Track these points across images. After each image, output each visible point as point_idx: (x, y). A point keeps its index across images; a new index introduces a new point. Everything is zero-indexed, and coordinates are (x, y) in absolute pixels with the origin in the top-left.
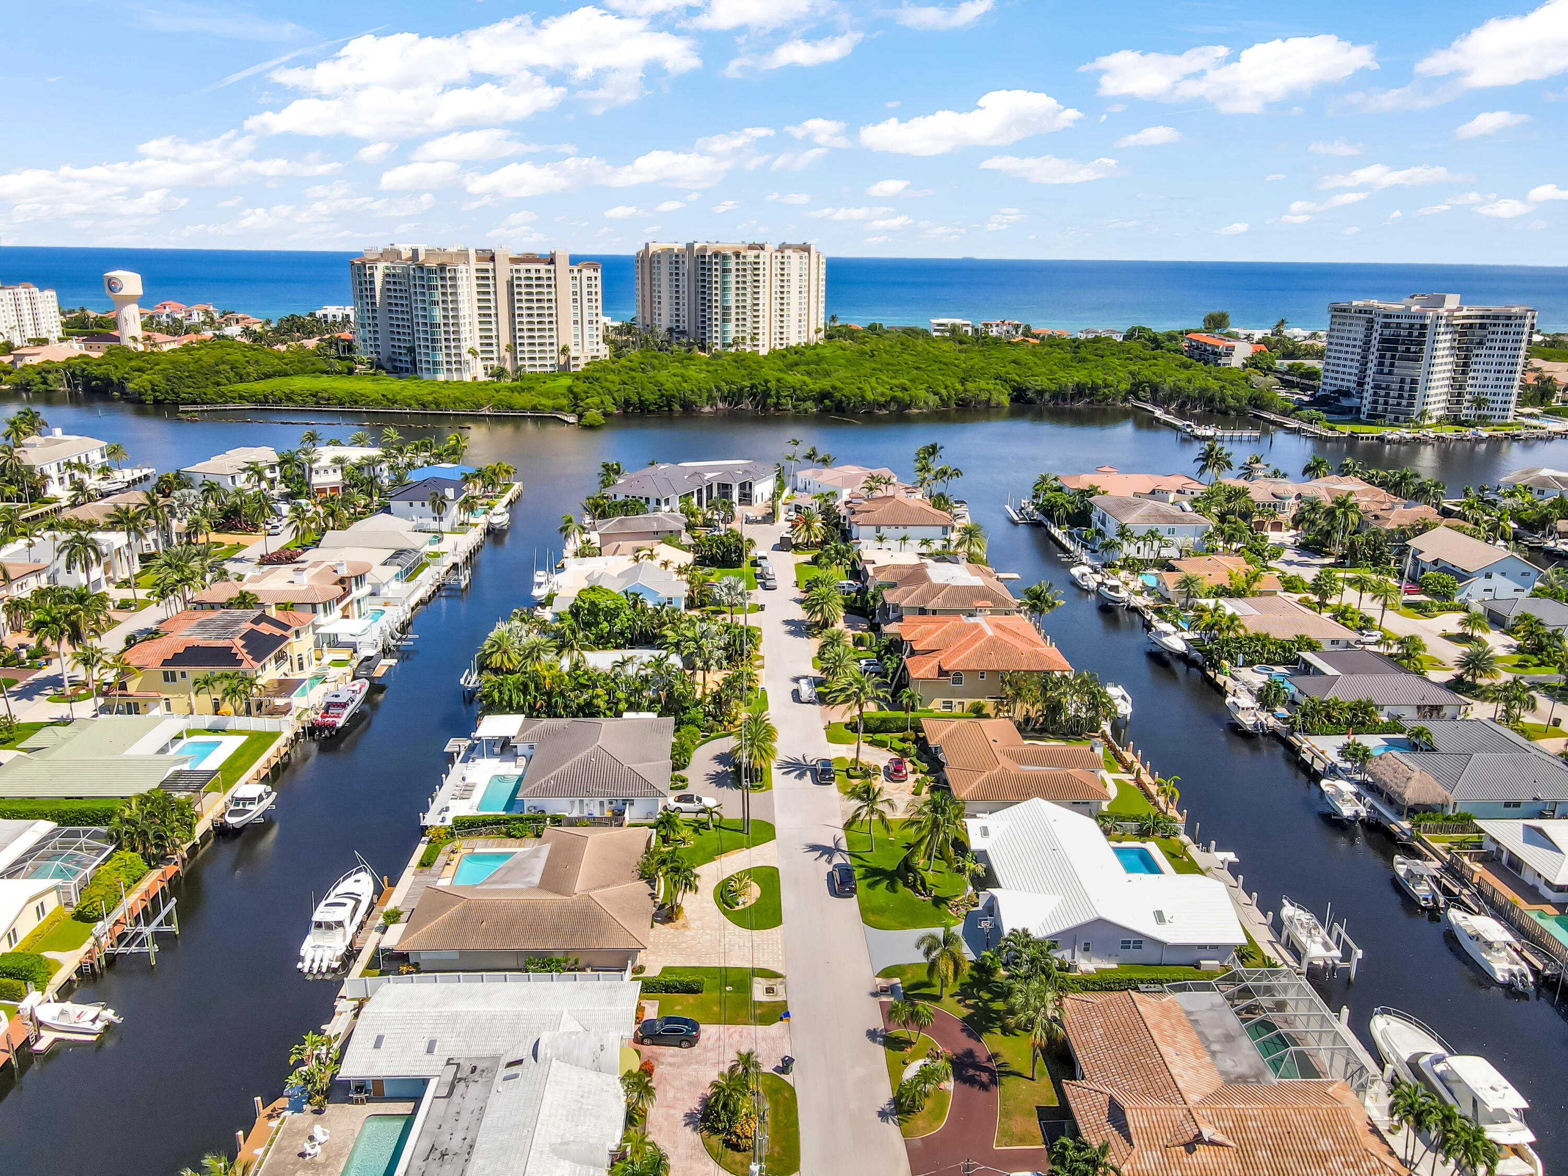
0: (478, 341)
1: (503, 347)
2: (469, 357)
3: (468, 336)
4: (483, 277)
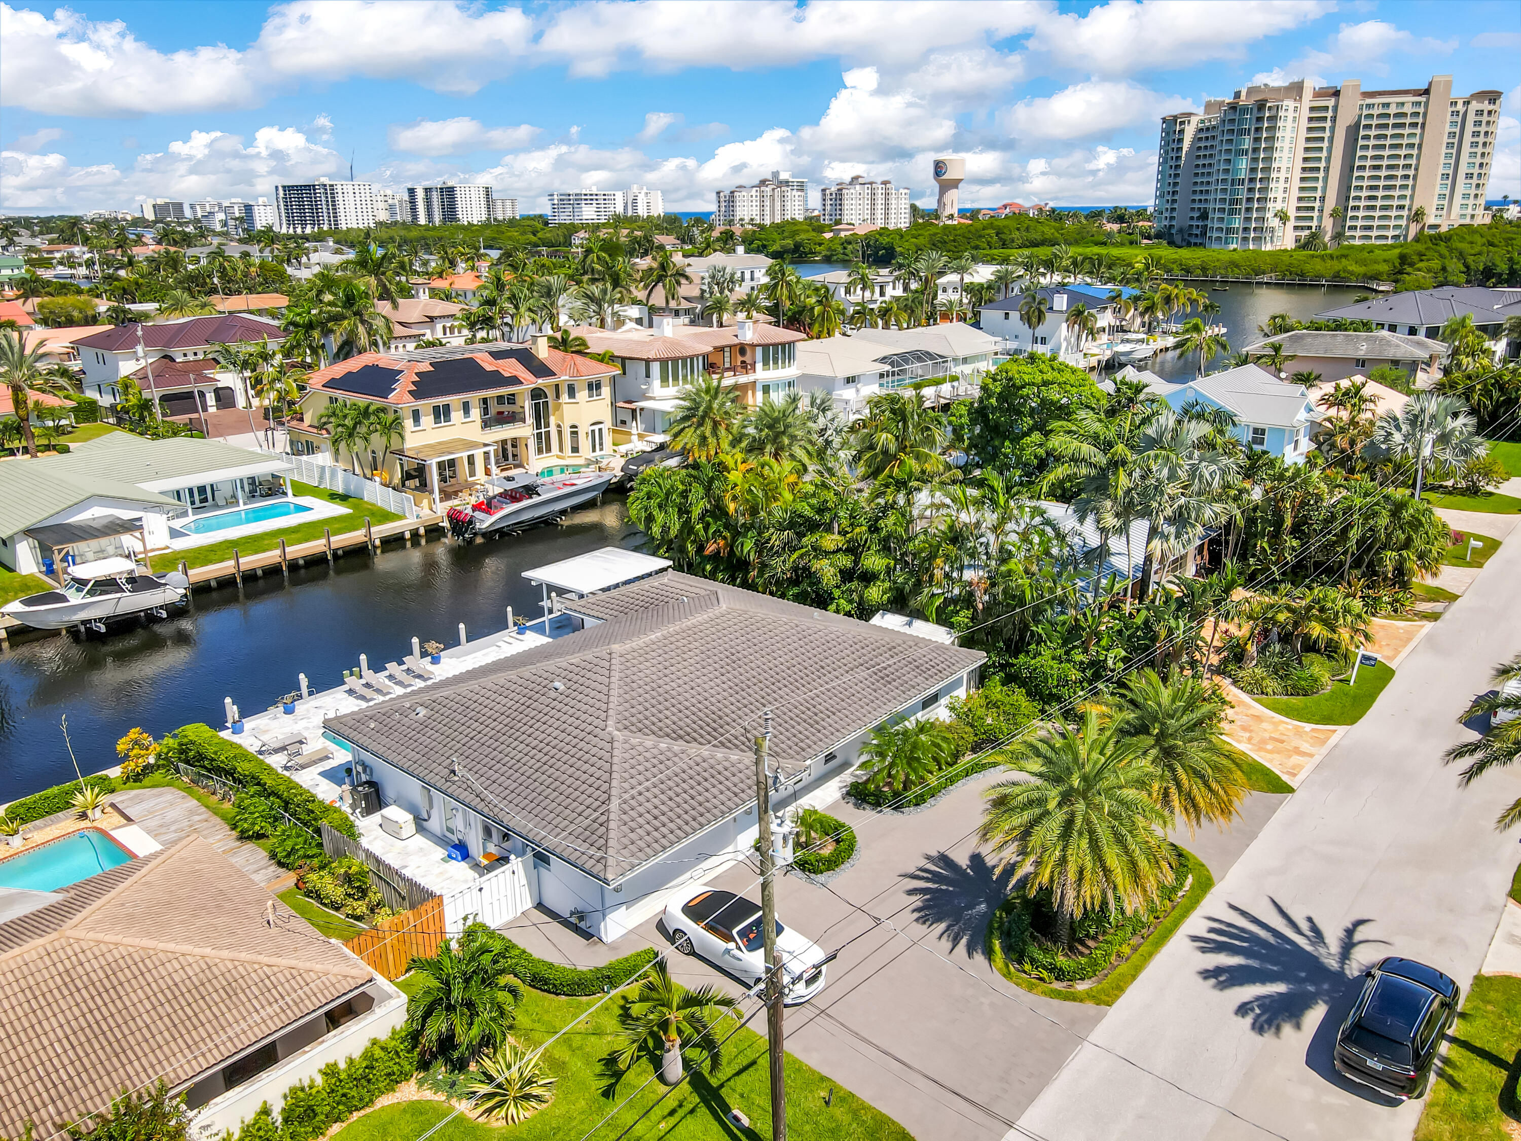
0: (1294, 204)
1: (1328, 210)
2: (1275, 223)
3: (1280, 195)
4: (1317, 116)
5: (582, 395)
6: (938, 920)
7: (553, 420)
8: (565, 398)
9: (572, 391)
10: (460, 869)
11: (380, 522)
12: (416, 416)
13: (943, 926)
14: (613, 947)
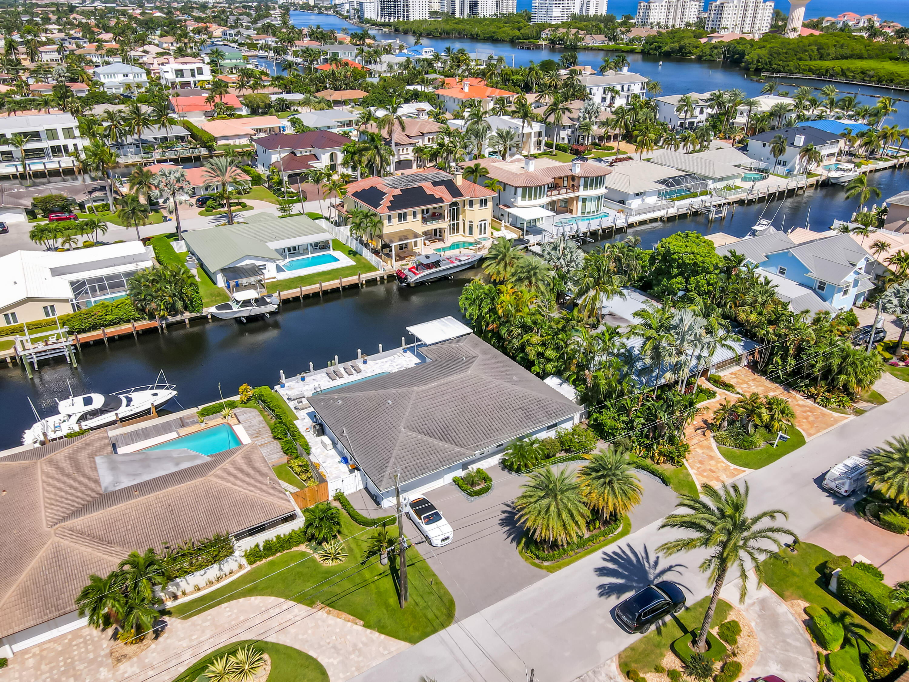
5: (477, 206)
6: (507, 526)
7: (461, 217)
8: (467, 207)
9: (471, 204)
10: (344, 468)
11: (367, 272)
12: (390, 218)
13: (507, 528)
14: (385, 510)
